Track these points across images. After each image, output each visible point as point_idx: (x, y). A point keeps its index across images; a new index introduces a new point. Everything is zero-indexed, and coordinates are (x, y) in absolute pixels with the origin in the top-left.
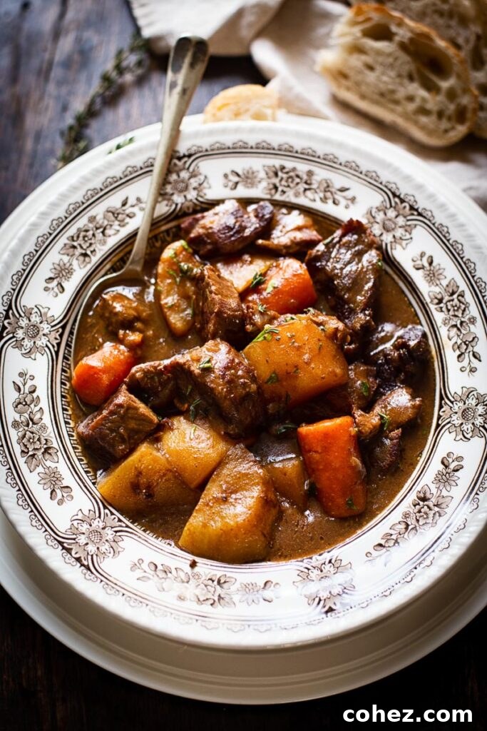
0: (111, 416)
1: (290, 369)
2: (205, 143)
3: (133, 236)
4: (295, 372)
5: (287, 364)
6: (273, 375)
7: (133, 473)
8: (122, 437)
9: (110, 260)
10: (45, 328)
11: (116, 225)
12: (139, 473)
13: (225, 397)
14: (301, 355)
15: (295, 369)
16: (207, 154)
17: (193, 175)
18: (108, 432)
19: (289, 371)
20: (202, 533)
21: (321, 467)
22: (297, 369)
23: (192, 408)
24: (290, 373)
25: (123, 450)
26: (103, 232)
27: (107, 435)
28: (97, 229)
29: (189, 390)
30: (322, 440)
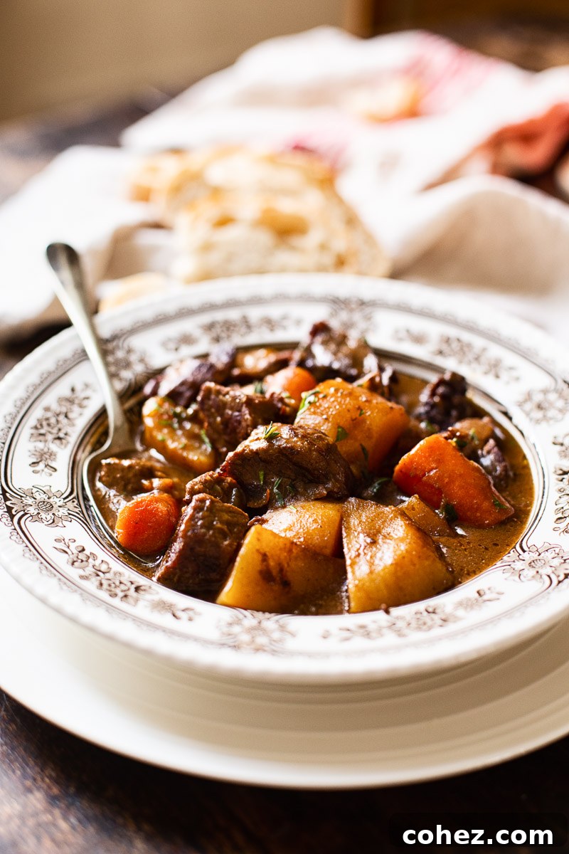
0: (198, 513)
1: (356, 414)
2: (126, 323)
3: (102, 413)
4: (361, 414)
5: (349, 411)
6: (340, 430)
7: (258, 558)
8: (221, 531)
9: (88, 443)
10: (57, 502)
11: (76, 408)
12: (265, 557)
13: (310, 449)
14: (357, 398)
15: (359, 412)
16: (134, 330)
17: (129, 351)
18: (203, 530)
19: (354, 417)
20: (372, 581)
21: (446, 480)
22: (362, 410)
23: (275, 490)
24: (356, 419)
25: (230, 545)
26: (66, 416)
27: (204, 535)
28: (58, 415)
29: (262, 477)
30: (430, 456)
